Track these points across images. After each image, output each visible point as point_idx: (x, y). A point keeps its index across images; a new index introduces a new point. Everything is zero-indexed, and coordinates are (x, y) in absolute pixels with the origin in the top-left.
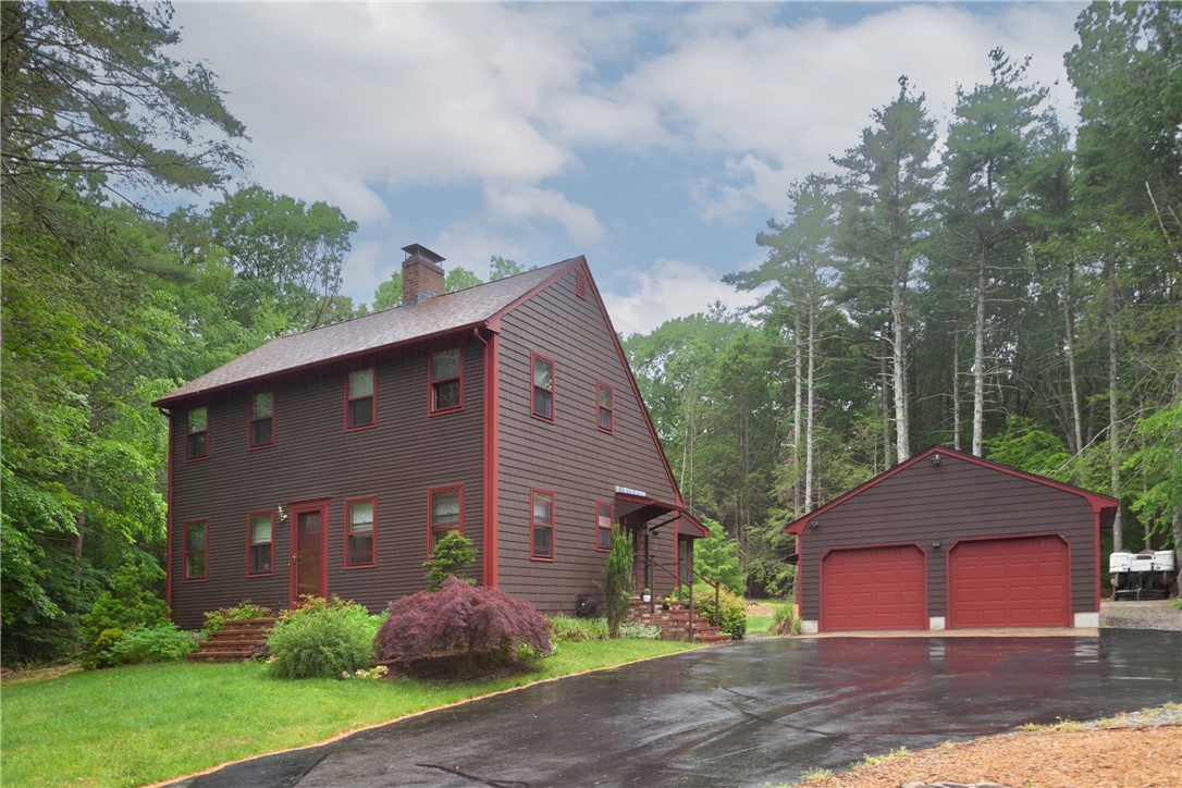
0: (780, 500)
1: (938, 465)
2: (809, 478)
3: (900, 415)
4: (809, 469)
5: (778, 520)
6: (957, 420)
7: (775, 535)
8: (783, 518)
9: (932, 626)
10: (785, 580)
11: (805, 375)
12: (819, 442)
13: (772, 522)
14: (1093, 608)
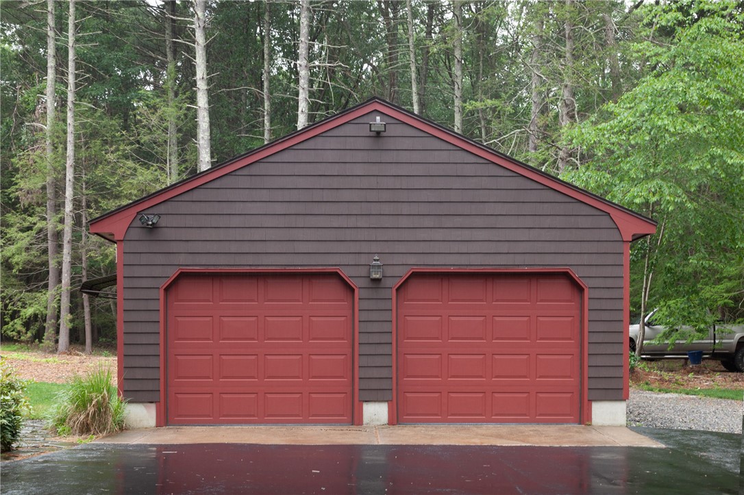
0: (24, 202)
1: (378, 134)
2: (70, 175)
3: (202, 101)
4: (70, 162)
5: (23, 230)
6: (267, 123)
7: (19, 252)
8: (29, 229)
9: (366, 419)
10: (35, 317)
11: (61, 27)
12: (84, 125)
13: (12, 232)
14: (618, 394)
